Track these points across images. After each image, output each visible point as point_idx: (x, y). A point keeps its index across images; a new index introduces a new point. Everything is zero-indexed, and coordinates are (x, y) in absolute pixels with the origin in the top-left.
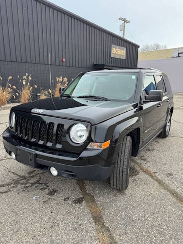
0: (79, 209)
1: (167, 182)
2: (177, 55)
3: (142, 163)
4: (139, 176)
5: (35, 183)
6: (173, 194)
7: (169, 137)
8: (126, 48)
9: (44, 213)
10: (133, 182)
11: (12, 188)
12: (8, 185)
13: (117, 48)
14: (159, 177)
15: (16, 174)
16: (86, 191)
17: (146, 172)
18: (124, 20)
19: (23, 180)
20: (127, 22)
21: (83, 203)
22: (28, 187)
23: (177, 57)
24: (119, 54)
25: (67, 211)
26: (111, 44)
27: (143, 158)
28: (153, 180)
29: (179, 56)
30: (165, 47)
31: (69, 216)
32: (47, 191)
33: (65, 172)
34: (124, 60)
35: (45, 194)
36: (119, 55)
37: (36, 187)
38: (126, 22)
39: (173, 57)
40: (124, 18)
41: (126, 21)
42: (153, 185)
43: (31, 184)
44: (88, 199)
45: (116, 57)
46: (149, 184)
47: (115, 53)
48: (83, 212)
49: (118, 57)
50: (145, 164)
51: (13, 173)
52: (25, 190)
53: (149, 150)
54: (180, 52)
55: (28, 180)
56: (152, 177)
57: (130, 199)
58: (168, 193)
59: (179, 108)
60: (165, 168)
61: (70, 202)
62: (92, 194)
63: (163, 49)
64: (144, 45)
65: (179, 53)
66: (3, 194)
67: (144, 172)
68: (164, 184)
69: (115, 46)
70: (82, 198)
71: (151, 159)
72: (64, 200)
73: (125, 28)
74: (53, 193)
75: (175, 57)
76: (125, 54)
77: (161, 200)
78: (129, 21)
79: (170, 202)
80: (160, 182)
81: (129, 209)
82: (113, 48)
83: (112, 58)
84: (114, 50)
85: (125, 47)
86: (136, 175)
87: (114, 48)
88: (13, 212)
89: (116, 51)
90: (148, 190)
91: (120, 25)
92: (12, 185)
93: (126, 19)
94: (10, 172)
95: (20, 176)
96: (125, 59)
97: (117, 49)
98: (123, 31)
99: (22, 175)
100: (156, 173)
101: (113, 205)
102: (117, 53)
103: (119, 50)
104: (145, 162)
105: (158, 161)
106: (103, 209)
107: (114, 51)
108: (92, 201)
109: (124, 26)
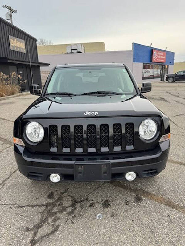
2: (71, 51)
8: (24, 41)
13: (15, 39)
18: (10, 8)
20: (14, 11)
23: (70, 53)
26: (8, 34)
29: (72, 52)
30: (50, 42)
34: (25, 53)
36: (19, 48)
38: (12, 12)
39: (67, 53)
40: (9, 6)
41: (12, 10)
45: (15, 49)
47: (14, 45)
49: (18, 50)
54: (72, 48)
63: (49, 44)
65: (72, 50)
69: (12, 37)
73: (12, 17)
75: (69, 53)
78: (15, 10)
83: (11, 50)
84: (13, 42)
85: (23, 39)
87: (12, 39)
89: (15, 43)
91: (6, 14)
93: (11, 8)
97: (15, 41)
98: (10, 20)
103: (17, 42)
109: (11, 16)
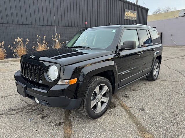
0: (56, 130)
1: (137, 115)
2: (183, 15)
3: (123, 100)
4: (115, 109)
5: (35, 110)
6: (137, 125)
7: (157, 80)
8: (136, 12)
9: (31, 130)
10: (109, 113)
11: (19, 112)
12: (18, 109)
13: (129, 12)
14: (132, 111)
15: (26, 103)
16: (68, 118)
17: (123, 106)
19: (29, 107)
21: (62, 126)
22: (29, 112)
24: (131, 16)
25: (47, 130)
26: (124, 9)
27: (126, 96)
28: (125, 113)
31: (47, 134)
32: (41, 116)
33: (43, 101)
35: (39, 118)
37: (35, 112)
39: (179, 17)
42: (124, 117)
43: (33, 110)
44: (67, 124)
46: (121, 116)
47: (128, 16)
48: (59, 132)
49: (130, 19)
50: (126, 100)
51: (25, 102)
52: (26, 114)
53: (134, 90)
55: (32, 107)
56: (126, 111)
57: (100, 126)
58: (134, 124)
59: (178, 58)
60: (141, 104)
61: (53, 125)
62: (72, 120)
64: (157, 9)
66: (11, 116)
67: (122, 106)
68: (134, 117)
69: (127, 10)
70: (63, 123)
71: (132, 97)
72: (50, 123)
74: (44, 117)
75: (181, 16)
76: (136, 16)
77: (125, 129)
79: (132, 131)
80: (131, 115)
81: (94, 133)
82: (126, 12)
86: (114, 108)
88: (11, 128)
90: (118, 120)
92: (20, 110)
94: (23, 101)
95: (28, 104)
96: (136, 20)
99: (30, 104)
100: (131, 107)
101: (84, 129)
102: (129, 16)
103: (131, 13)
104: (126, 99)
105: (138, 98)
106: (74, 132)
107: (126, 14)
108: (69, 125)
